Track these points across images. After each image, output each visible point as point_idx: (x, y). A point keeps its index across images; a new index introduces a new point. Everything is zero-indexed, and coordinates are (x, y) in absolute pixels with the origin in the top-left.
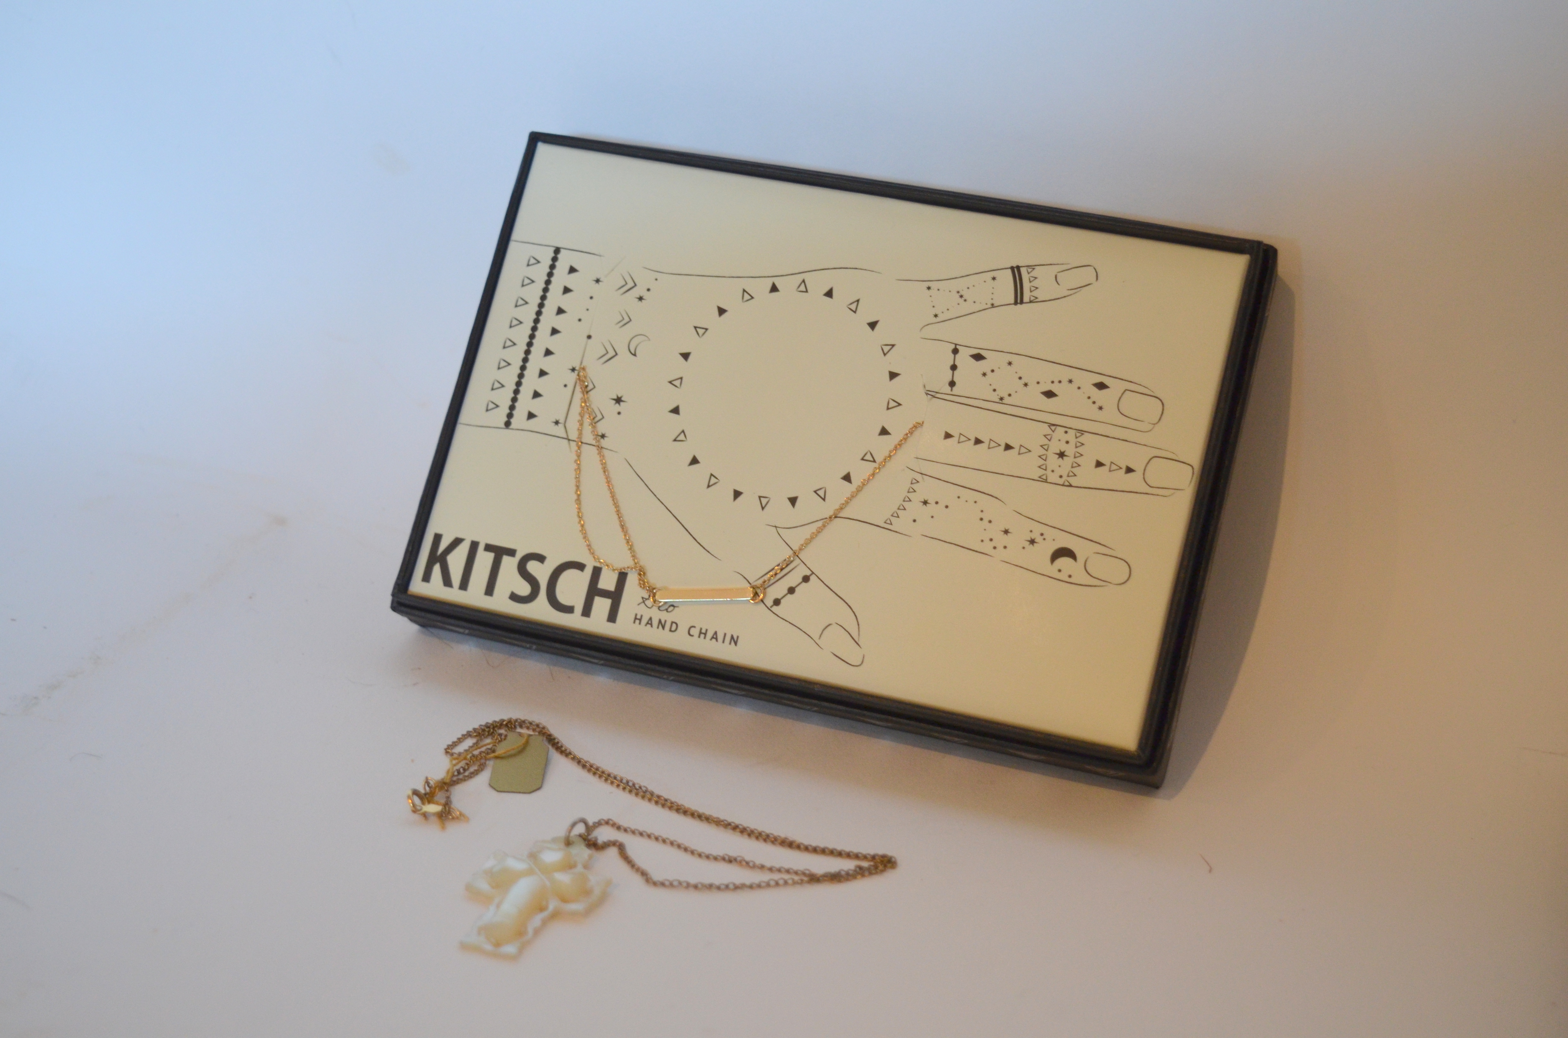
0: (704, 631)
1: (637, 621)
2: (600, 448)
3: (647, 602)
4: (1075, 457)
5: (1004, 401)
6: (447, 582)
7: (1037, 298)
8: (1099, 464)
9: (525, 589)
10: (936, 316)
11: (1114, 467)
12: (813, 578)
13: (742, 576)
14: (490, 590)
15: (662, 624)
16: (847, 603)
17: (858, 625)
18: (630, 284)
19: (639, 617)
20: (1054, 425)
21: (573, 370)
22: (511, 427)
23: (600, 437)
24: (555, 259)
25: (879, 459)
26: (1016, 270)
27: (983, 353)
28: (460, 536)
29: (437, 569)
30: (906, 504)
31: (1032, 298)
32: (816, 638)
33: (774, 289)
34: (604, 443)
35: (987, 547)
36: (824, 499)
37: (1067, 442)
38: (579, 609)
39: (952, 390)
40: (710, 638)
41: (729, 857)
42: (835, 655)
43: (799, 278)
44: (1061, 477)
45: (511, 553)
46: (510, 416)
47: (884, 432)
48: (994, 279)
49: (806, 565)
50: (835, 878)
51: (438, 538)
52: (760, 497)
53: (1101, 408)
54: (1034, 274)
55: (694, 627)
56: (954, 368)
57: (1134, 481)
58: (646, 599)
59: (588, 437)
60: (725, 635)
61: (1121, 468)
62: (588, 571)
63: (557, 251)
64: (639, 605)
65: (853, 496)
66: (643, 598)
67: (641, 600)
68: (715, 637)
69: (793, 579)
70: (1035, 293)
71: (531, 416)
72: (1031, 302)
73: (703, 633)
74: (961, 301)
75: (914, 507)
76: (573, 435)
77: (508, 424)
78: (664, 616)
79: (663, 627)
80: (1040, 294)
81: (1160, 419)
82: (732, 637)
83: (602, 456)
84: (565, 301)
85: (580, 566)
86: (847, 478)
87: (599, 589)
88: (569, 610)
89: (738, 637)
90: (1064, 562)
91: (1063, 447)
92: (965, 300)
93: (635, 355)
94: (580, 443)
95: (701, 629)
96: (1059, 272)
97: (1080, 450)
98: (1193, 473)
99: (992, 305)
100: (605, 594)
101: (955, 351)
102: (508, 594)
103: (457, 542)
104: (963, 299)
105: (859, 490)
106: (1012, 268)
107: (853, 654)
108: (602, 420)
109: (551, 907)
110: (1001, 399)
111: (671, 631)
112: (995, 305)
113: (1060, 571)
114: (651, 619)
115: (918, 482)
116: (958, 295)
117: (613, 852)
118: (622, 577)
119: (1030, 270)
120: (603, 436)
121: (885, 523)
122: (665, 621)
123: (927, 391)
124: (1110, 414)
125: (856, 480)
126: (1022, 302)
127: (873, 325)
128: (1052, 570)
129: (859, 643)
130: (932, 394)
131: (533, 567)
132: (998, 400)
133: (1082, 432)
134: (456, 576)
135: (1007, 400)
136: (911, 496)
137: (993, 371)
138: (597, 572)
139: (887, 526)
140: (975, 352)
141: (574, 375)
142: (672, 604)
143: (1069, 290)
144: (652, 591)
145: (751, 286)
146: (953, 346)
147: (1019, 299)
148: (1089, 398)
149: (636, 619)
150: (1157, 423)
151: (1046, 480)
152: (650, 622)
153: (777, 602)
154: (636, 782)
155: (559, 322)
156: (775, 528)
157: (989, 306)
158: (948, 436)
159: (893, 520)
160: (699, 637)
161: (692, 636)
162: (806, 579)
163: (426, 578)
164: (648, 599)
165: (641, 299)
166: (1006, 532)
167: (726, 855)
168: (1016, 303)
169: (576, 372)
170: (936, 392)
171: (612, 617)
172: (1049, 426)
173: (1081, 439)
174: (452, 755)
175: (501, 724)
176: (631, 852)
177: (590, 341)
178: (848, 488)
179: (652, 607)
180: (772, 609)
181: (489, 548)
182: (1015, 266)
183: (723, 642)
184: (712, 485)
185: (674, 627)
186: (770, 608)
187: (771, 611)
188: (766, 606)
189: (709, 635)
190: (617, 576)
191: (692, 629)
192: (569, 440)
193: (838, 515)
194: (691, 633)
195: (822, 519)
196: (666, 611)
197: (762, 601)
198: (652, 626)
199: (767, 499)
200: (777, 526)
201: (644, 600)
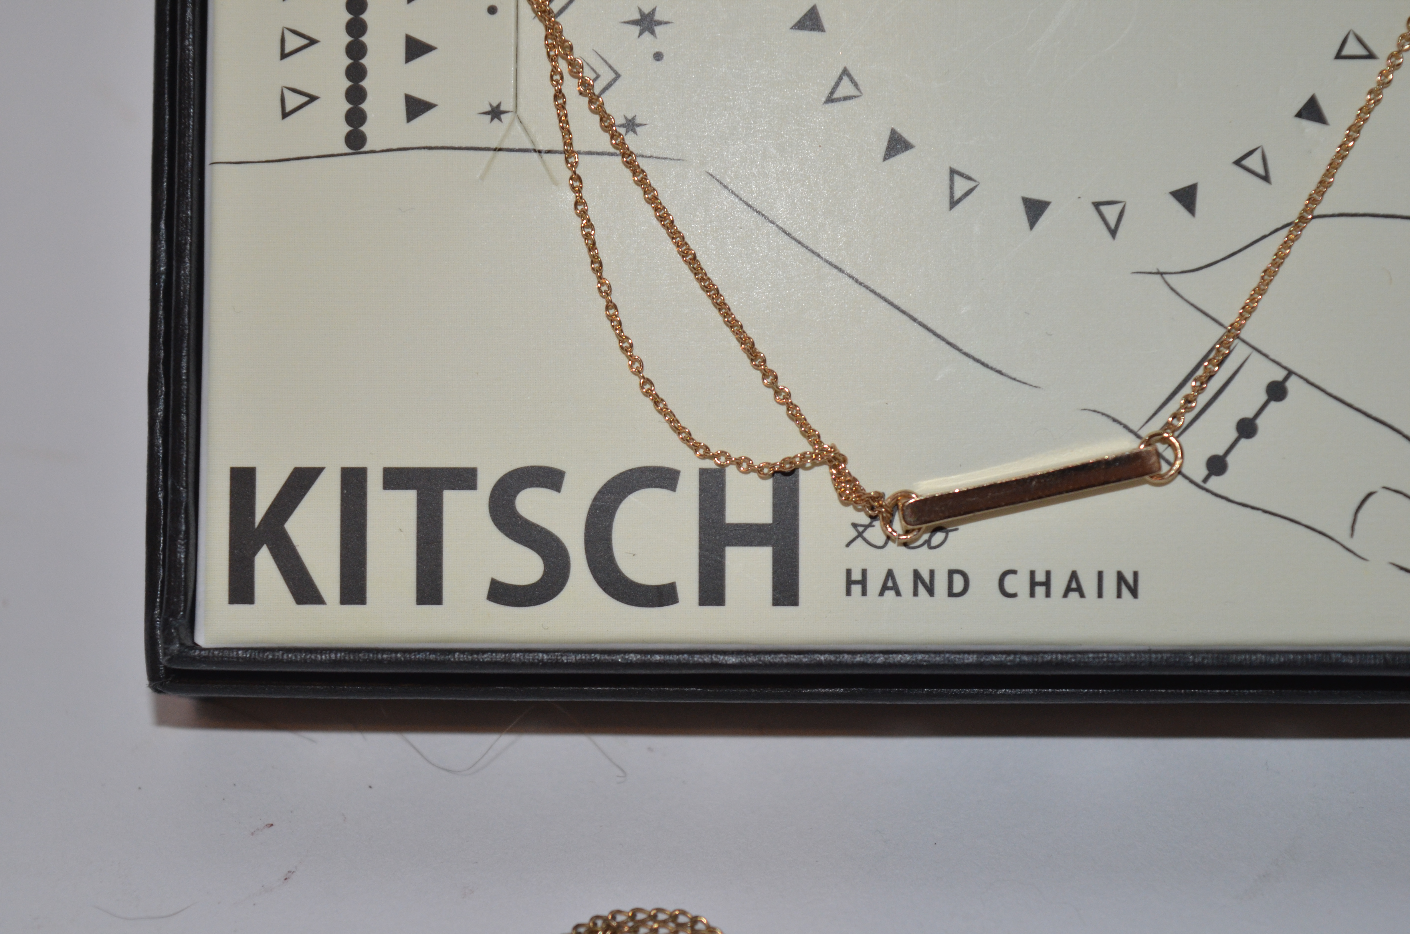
0: (1040, 577)
1: (856, 589)
2: (630, 158)
3: (869, 536)
6: (305, 592)
9: (525, 567)
12: (1293, 384)
13: (1108, 416)
14: (429, 590)
15: (924, 584)
19: (856, 576)
22: (366, 148)
23: (621, 131)
25: (1383, 47)
28: (308, 462)
29: (265, 563)
32: (1343, 536)
34: (637, 142)
36: (1266, 178)
38: (689, 589)
40: (1062, 592)
42: (1402, 568)
45: (465, 478)
46: (356, 118)
49: (1266, 356)
51: (242, 482)
52: (1097, 205)
55: (1014, 572)
58: (866, 527)
59: (589, 135)
60: (1100, 574)
62: (689, 486)
64: (848, 545)
65: (1340, 156)
66: (855, 526)
67: (854, 533)
68: (1074, 586)
69: (1244, 396)
71: (416, 108)
73: (1041, 584)
76: (549, 138)
77: (355, 142)
78: (923, 560)
79: (931, 591)
82: (1121, 578)
83: (642, 178)
85: (664, 479)
86: (1311, 112)
87: (729, 524)
88: (663, 596)
89: (1136, 574)
94: (570, 154)
95: (1032, 573)
100: (749, 536)
102: (484, 588)
103: (302, 480)
105: (1352, 136)
108: (617, 83)
111: (951, 594)
114: (890, 574)
118: (785, 484)
120: (631, 125)
122: (932, 573)
125: (1337, 113)
131: (532, 505)
134: (325, 571)
138: (712, 484)
149: (850, 582)
152: (890, 584)
153: (1216, 466)
156: (1158, 276)
160: (1032, 594)
161: (1014, 595)
162: (1276, 391)
163: (240, 593)
171: (785, 590)
178: (1324, 138)
179: (886, 543)
180: (1209, 485)
181: (397, 478)
183: (1100, 595)
184: (960, 200)
185: (958, 584)
186: (1202, 484)
187: (1207, 490)
188: (1192, 482)
189: (1058, 585)
190: (769, 483)
191: (1009, 580)
192: (540, 152)
193: (1316, 213)
194: (1009, 588)
195: (1277, 230)
196: (926, 546)
197: (1179, 472)
198: (898, 594)
199: (1118, 208)
200: (1162, 270)
201: (861, 529)
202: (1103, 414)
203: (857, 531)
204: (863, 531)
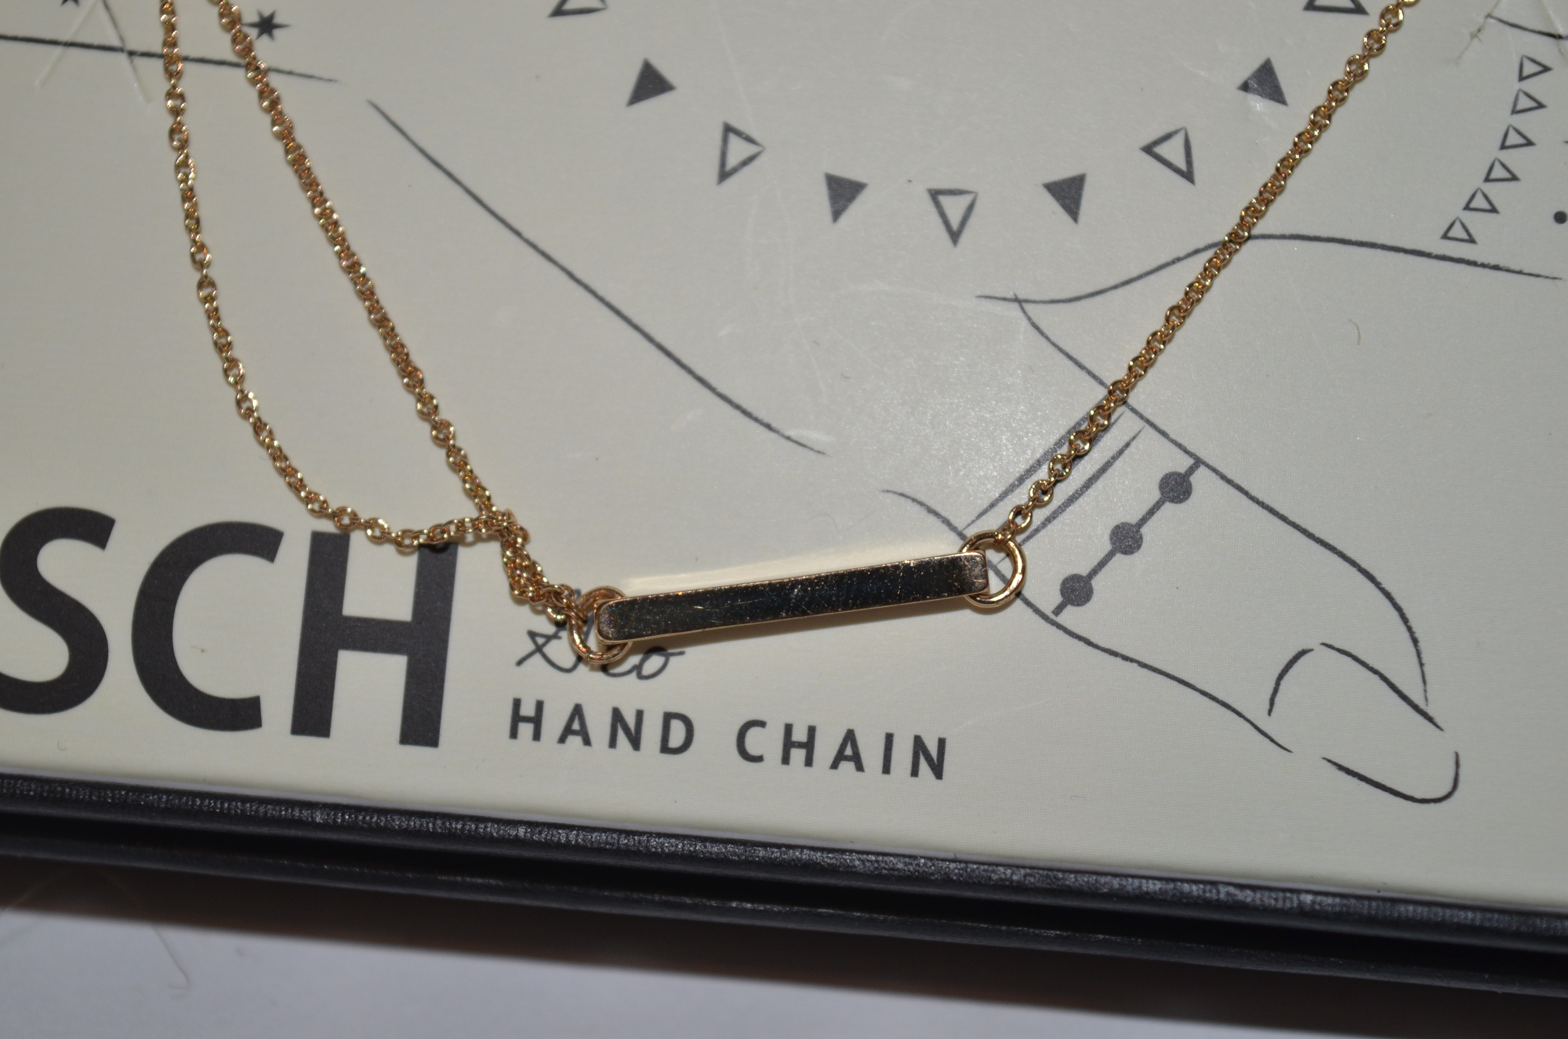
0: (799, 735)
1: (526, 729)
2: (260, 73)
9: (43, 655)
12: (1201, 479)
13: (921, 504)
15: (626, 730)
16: (1353, 563)
17: (1418, 646)
19: (528, 710)
23: (253, 33)
30: (1515, 159)
32: (1256, 710)
34: (273, 51)
36: (1188, 175)
38: (279, 707)
40: (831, 760)
42: (1341, 768)
49: (1164, 434)
52: (935, 194)
55: (762, 724)
58: (549, 638)
59: (204, 35)
60: (889, 738)
62: (295, 555)
64: (520, 663)
65: (1300, 148)
66: (532, 635)
67: (530, 647)
68: (849, 751)
69: (1126, 491)
73: (800, 745)
76: (145, 34)
79: (635, 742)
82: (919, 744)
83: (272, 104)
85: (259, 542)
86: (1263, 83)
87: (349, 618)
88: (240, 716)
89: (942, 743)
94: (174, 61)
95: (789, 728)
100: (375, 636)
107: (1411, 757)
111: (665, 749)
114: (577, 711)
115: (1546, 69)
118: (436, 564)
120: (267, 25)
121: (1445, 236)
122: (640, 714)
125: (1302, 87)
129: (1433, 716)
131: (63, 564)
136: (1530, 124)
138: (328, 556)
139: (1455, 251)
149: (517, 718)
152: (576, 726)
153: (1076, 591)
156: (1016, 305)
159: (1476, 222)
160: (786, 760)
161: (759, 759)
162: (1175, 488)
171: (421, 722)
178: (1278, 121)
179: (574, 667)
180: (1061, 619)
183: (886, 769)
184: (735, 170)
185: (677, 736)
186: (1052, 616)
187: (1059, 626)
188: (1037, 611)
189: (826, 749)
190: (412, 562)
191: (753, 734)
192: (131, 54)
193: (1255, 231)
194: (752, 748)
195: (1197, 252)
196: (634, 674)
197: (1018, 593)
198: (587, 742)
199: (965, 200)
200: (1021, 296)
201: (540, 641)
202: (915, 500)
203: (535, 642)
204: (544, 644)
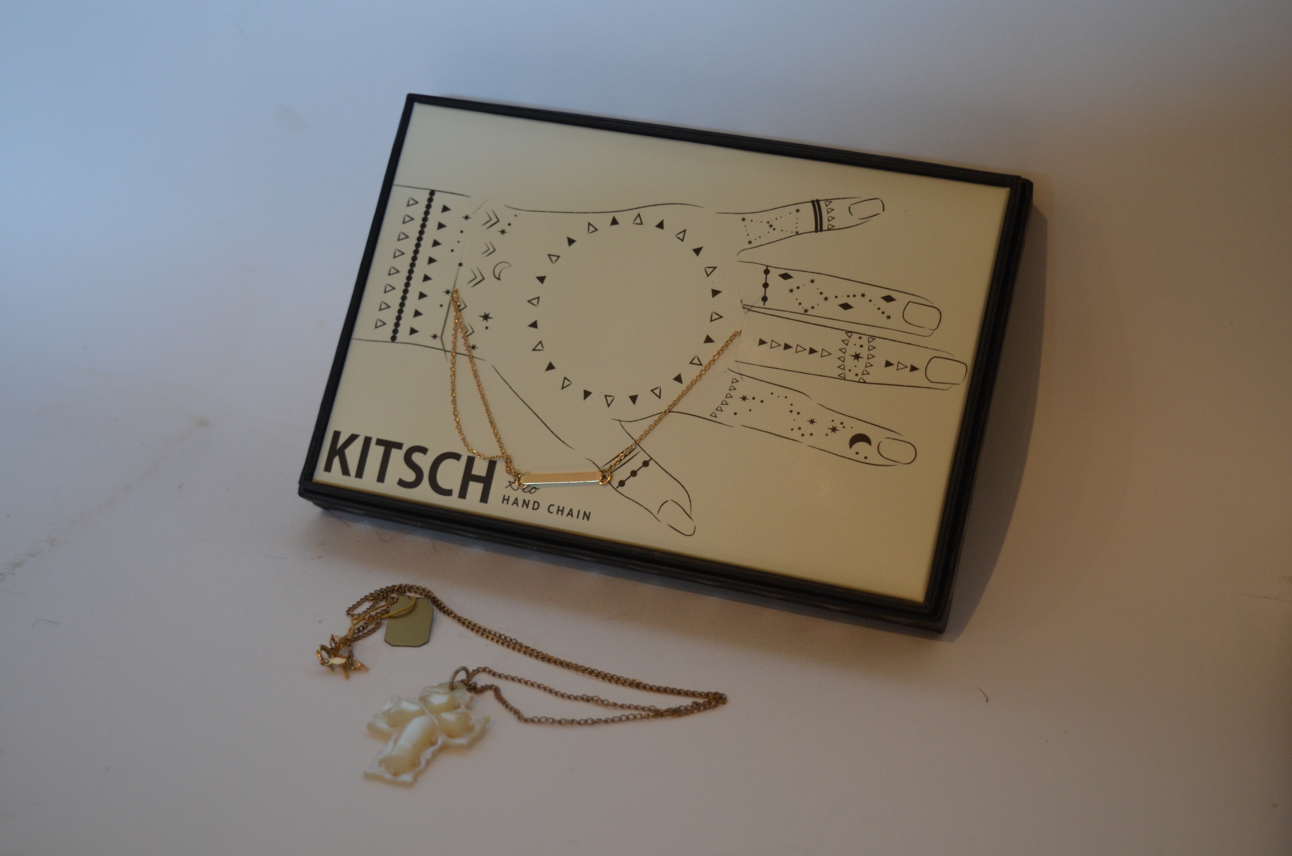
0: (561, 509)
1: (505, 502)
2: (471, 358)
3: (513, 485)
4: (868, 359)
5: (808, 313)
6: (345, 471)
7: (834, 226)
8: (888, 364)
9: (410, 476)
10: (750, 242)
11: (901, 366)
12: (651, 463)
13: (593, 462)
14: (381, 478)
15: (526, 504)
16: (680, 483)
17: (690, 501)
18: (494, 220)
19: (506, 498)
20: (850, 332)
21: (448, 292)
22: (397, 341)
23: (471, 348)
24: (430, 200)
25: (705, 362)
26: (816, 203)
27: (790, 273)
28: (356, 433)
29: (336, 461)
30: (728, 400)
31: (830, 227)
32: (655, 513)
33: (614, 222)
34: (475, 353)
35: (796, 435)
36: (659, 397)
37: (861, 346)
38: (456, 492)
39: (764, 304)
40: (567, 514)
41: (587, 697)
42: (671, 527)
43: (635, 213)
44: (857, 375)
45: (399, 446)
46: (395, 331)
47: (708, 340)
48: (798, 211)
49: (645, 452)
50: (676, 712)
51: (337, 434)
52: (606, 396)
53: (889, 317)
54: (831, 206)
55: (553, 505)
56: (766, 285)
57: (917, 378)
58: (513, 483)
59: (461, 348)
60: (579, 511)
61: (906, 367)
62: (464, 460)
63: (432, 193)
64: (506, 487)
65: (684, 394)
66: (509, 482)
67: (508, 484)
68: (570, 513)
69: (635, 464)
70: (832, 223)
71: (413, 331)
72: (829, 230)
73: (561, 511)
74: (771, 230)
75: (735, 403)
76: (449, 347)
77: (393, 339)
78: (528, 497)
79: (527, 506)
80: (836, 223)
81: (938, 326)
82: (585, 513)
83: (473, 364)
84: (439, 235)
85: (457, 457)
86: (678, 379)
87: (473, 475)
88: (448, 493)
89: (590, 513)
90: (860, 446)
91: (858, 350)
92: (774, 229)
93: (499, 279)
94: (455, 353)
95: (559, 507)
96: (852, 204)
97: (872, 352)
98: (967, 371)
99: (797, 232)
100: (478, 479)
101: (767, 272)
102: (397, 480)
103: (353, 438)
104: (772, 228)
105: (689, 389)
106: (813, 202)
107: (686, 526)
108: (473, 334)
109: (440, 742)
110: (806, 311)
111: (533, 509)
112: (799, 233)
113: (857, 453)
114: (516, 499)
115: (738, 381)
116: (768, 225)
117: (490, 694)
118: (492, 465)
119: (827, 203)
120: (474, 347)
121: (711, 415)
122: (529, 501)
123: (744, 305)
124: (897, 322)
125: (686, 380)
126: (821, 230)
127: (697, 251)
128: (851, 453)
129: (691, 517)
130: (748, 308)
131: (417, 457)
132: (803, 312)
133: (874, 337)
134: (353, 466)
135: (811, 312)
136: (732, 393)
137: (798, 288)
138: (470, 461)
139: (712, 419)
140: (784, 272)
141: (448, 297)
142: (533, 486)
143: (860, 219)
144: (517, 476)
145: (596, 220)
146: (765, 268)
147: (819, 228)
148: (879, 309)
149: (504, 499)
150: (936, 329)
151: (845, 378)
152: (516, 502)
153: (622, 483)
154: (507, 635)
155: (435, 252)
156: (619, 422)
157: (794, 233)
158: (762, 342)
159: (718, 413)
160: (557, 513)
161: (552, 513)
162: (646, 464)
163: (328, 468)
164: (514, 483)
165: (503, 232)
166: (812, 422)
167: (584, 695)
168: (816, 231)
169: (450, 294)
170: (752, 306)
171: (484, 498)
172: (846, 333)
173: (873, 343)
174: (353, 615)
175: (392, 589)
176: (505, 694)
177: (461, 268)
178: (680, 387)
179: (517, 489)
180: (618, 489)
181: (380, 442)
182: (815, 200)
183: (578, 517)
184: (565, 387)
185: (536, 506)
186: (616, 488)
187: (617, 491)
188: (613, 487)
189: (566, 512)
190: (487, 464)
191: (551, 507)
192: (445, 351)
193: (672, 410)
194: (551, 510)
195: (659, 414)
196: (529, 492)
197: (609, 482)
198: (518, 505)
199: (612, 398)
200: (620, 420)
201: (511, 483)
202: (591, 461)
